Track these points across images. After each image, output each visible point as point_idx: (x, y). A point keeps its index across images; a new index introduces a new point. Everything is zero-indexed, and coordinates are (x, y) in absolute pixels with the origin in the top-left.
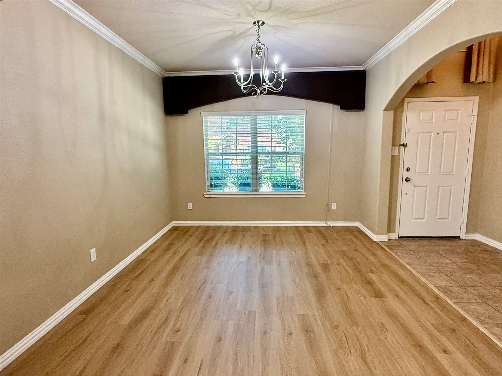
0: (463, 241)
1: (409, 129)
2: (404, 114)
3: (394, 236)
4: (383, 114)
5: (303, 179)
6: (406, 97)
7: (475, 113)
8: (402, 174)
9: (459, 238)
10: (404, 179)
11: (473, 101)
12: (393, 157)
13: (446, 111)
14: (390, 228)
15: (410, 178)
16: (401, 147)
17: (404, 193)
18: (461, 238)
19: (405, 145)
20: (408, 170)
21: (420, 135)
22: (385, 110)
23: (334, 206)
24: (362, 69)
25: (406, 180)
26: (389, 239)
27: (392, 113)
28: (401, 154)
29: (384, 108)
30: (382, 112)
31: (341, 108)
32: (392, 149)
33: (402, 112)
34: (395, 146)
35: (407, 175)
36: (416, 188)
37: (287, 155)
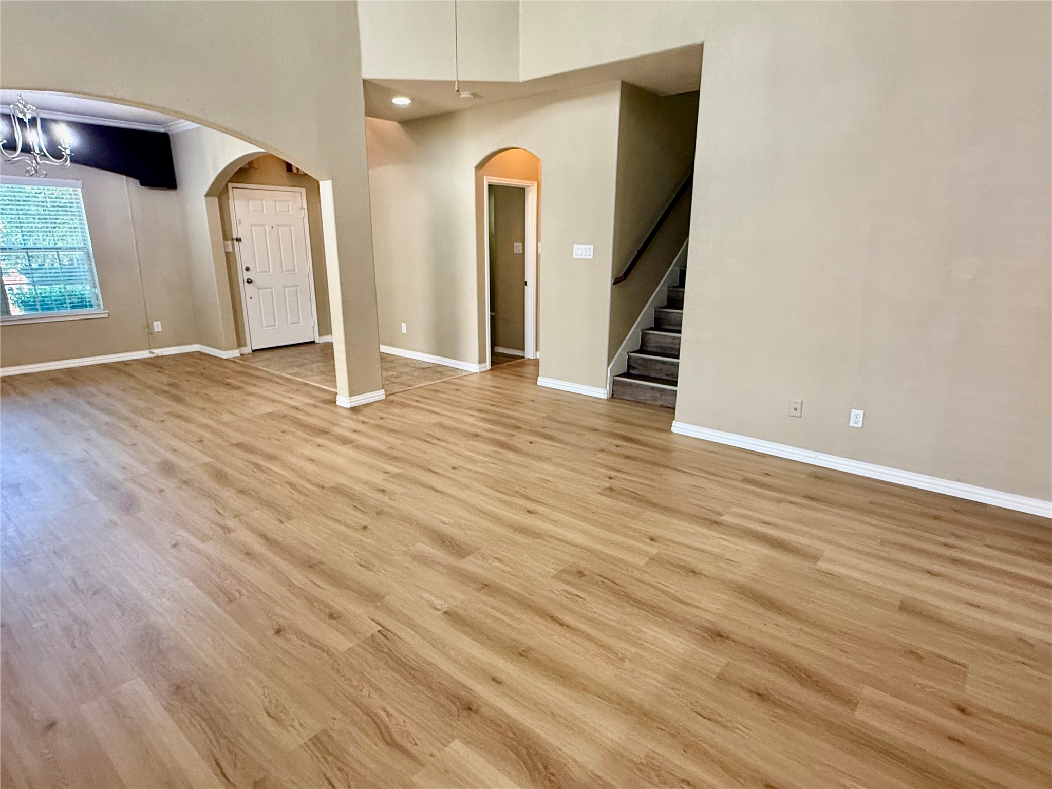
0: (318, 345)
1: (240, 221)
2: (231, 202)
3: (247, 350)
4: (206, 201)
5: (96, 290)
6: (231, 181)
7: (305, 206)
8: (243, 276)
9: (313, 342)
10: (245, 281)
11: (301, 193)
12: (227, 253)
13: (275, 201)
14: (240, 343)
15: (251, 279)
16: (235, 242)
17: (248, 298)
18: (316, 341)
19: (239, 240)
20: (248, 269)
21: (253, 228)
22: (207, 195)
23: (157, 326)
24: (162, 130)
25: (248, 282)
26: (241, 355)
27: (216, 200)
28: (236, 250)
29: (205, 192)
30: (204, 198)
31: (142, 184)
32: (224, 245)
33: (228, 199)
34: (227, 240)
35: (247, 275)
36: (260, 291)
37: (57, 252)
